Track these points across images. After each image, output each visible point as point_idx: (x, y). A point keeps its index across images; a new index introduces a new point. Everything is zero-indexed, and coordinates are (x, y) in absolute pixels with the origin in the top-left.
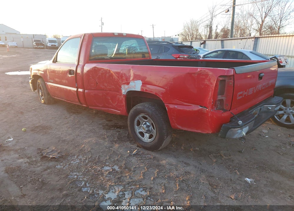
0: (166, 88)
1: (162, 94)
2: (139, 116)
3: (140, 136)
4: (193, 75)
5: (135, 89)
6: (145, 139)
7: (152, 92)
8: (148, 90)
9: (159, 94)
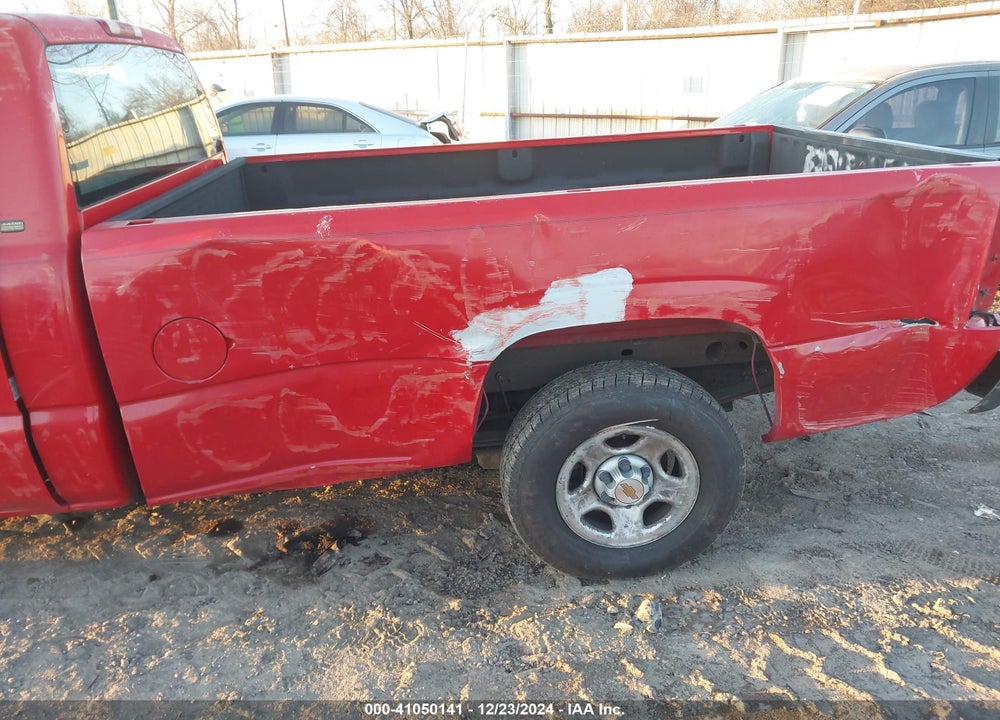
0: (780, 276)
1: (761, 307)
2: (586, 444)
3: (591, 533)
4: (897, 203)
5: (583, 316)
6: (621, 534)
7: (705, 310)
8: (676, 306)
9: (744, 312)
